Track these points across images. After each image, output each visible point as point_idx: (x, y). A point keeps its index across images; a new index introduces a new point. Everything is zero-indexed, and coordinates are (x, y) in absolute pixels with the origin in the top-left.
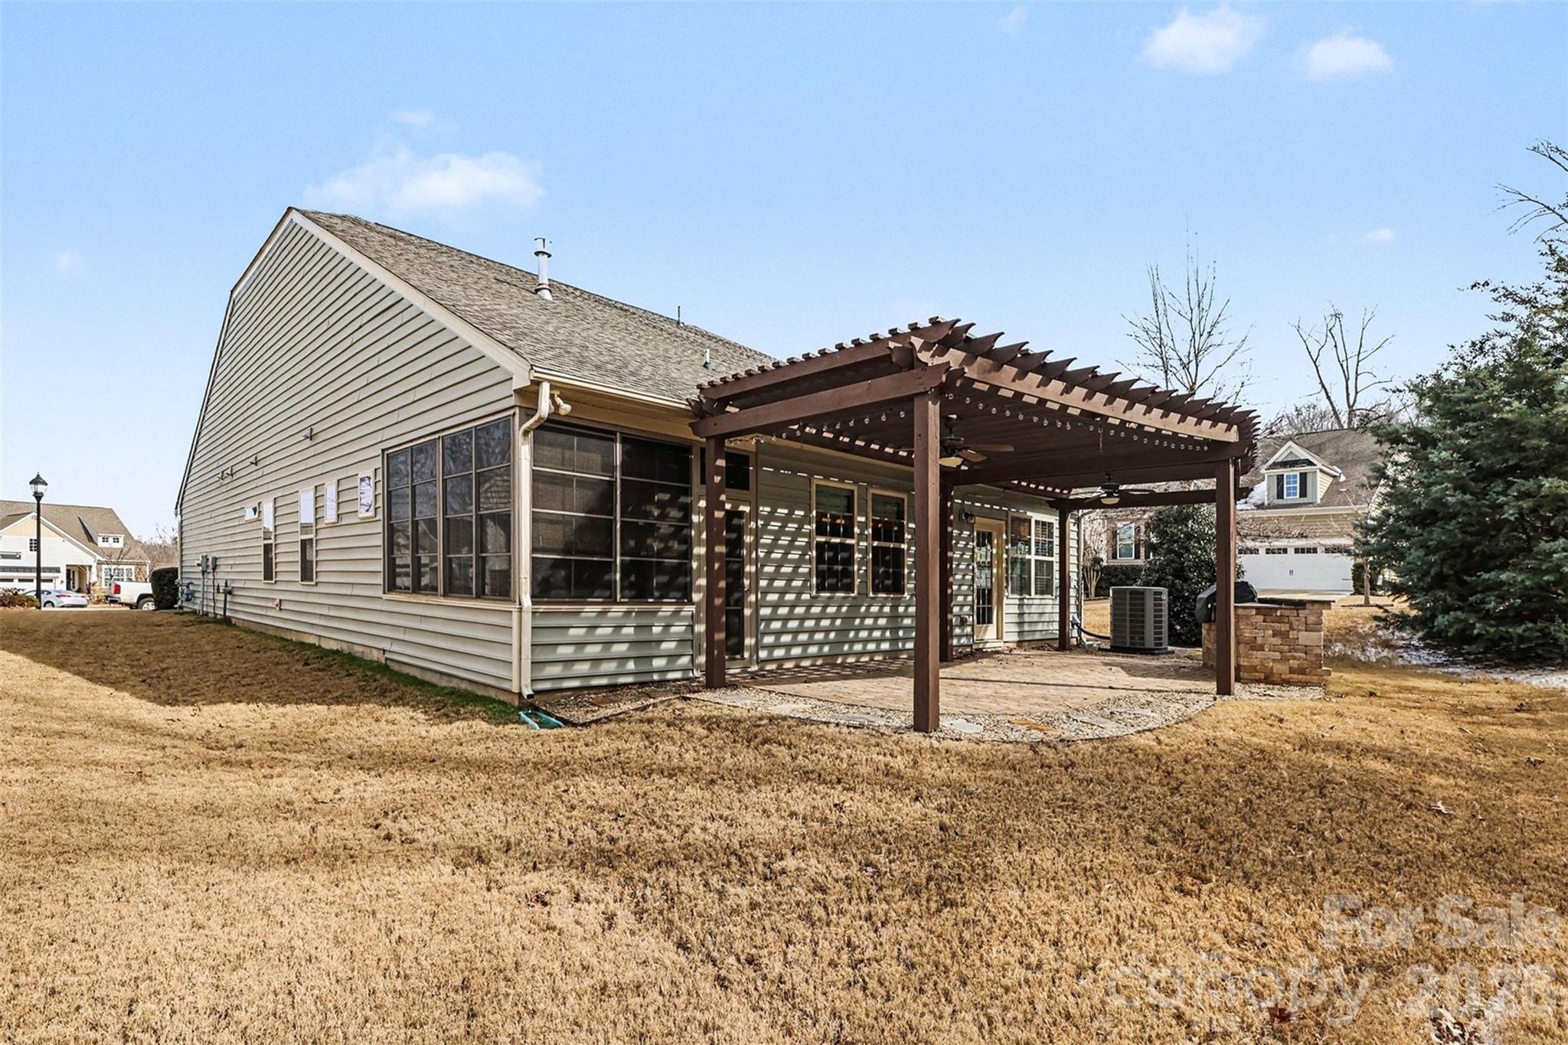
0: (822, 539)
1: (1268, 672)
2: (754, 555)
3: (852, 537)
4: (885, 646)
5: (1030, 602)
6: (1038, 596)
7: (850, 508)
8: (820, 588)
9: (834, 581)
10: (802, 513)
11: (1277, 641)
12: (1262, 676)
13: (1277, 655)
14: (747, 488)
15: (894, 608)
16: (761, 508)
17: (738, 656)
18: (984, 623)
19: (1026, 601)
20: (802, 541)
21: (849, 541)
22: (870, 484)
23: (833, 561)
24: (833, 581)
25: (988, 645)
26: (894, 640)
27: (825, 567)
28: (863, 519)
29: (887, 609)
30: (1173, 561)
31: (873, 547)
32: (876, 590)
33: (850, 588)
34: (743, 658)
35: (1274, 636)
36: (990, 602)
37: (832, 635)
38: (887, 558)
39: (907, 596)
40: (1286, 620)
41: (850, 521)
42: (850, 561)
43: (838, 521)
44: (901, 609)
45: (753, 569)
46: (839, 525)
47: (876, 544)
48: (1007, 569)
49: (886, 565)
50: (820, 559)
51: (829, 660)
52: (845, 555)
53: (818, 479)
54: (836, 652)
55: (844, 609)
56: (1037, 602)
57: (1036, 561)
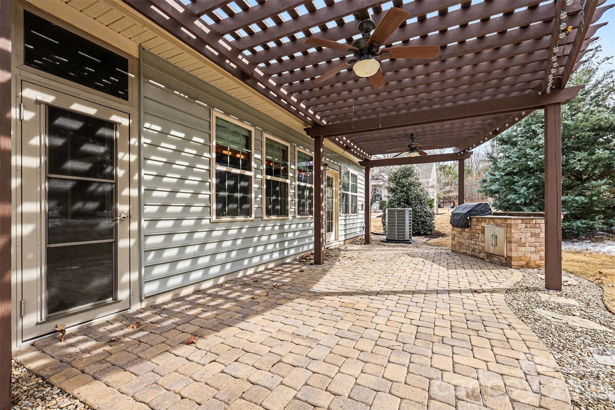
0: (223, 169)
1: (528, 260)
2: (136, 177)
3: (250, 170)
4: (276, 255)
5: (350, 217)
6: (352, 214)
7: (248, 145)
8: (220, 213)
9: (235, 206)
10: (202, 141)
11: (533, 239)
12: (524, 263)
13: (533, 249)
14: (125, 97)
15: (282, 226)
16: (147, 125)
17: (110, 300)
18: (329, 231)
19: (347, 218)
20: (201, 168)
21: (247, 173)
22: (266, 130)
23: (233, 189)
24: (233, 206)
25: (332, 245)
26: (282, 251)
27: (226, 194)
28: (259, 157)
29: (277, 228)
30: (404, 196)
31: (267, 180)
32: (269, 213)
33: (248, 213)
34: (116, 301)
35: (531, 236)
36: (332, 219)
37: (234, 254)
38: (278, 189)
39: (290, 217)
40: (538, 226)
41: (248, 156)
42: (247, 190)
43: (238, 156)
44: (286, 227)
45: (134, 192)
46: (239, 159)
47: (269, 177)
48: (340, 199)
49: (276, 194)
50: (220, 187)
51: (230, 278)
52: (244, 184)
53: (217, 113)
54: (237, 268)
55: (244, 231)
56: (352, 217)
57: (352, 195)
